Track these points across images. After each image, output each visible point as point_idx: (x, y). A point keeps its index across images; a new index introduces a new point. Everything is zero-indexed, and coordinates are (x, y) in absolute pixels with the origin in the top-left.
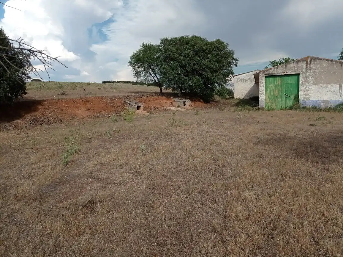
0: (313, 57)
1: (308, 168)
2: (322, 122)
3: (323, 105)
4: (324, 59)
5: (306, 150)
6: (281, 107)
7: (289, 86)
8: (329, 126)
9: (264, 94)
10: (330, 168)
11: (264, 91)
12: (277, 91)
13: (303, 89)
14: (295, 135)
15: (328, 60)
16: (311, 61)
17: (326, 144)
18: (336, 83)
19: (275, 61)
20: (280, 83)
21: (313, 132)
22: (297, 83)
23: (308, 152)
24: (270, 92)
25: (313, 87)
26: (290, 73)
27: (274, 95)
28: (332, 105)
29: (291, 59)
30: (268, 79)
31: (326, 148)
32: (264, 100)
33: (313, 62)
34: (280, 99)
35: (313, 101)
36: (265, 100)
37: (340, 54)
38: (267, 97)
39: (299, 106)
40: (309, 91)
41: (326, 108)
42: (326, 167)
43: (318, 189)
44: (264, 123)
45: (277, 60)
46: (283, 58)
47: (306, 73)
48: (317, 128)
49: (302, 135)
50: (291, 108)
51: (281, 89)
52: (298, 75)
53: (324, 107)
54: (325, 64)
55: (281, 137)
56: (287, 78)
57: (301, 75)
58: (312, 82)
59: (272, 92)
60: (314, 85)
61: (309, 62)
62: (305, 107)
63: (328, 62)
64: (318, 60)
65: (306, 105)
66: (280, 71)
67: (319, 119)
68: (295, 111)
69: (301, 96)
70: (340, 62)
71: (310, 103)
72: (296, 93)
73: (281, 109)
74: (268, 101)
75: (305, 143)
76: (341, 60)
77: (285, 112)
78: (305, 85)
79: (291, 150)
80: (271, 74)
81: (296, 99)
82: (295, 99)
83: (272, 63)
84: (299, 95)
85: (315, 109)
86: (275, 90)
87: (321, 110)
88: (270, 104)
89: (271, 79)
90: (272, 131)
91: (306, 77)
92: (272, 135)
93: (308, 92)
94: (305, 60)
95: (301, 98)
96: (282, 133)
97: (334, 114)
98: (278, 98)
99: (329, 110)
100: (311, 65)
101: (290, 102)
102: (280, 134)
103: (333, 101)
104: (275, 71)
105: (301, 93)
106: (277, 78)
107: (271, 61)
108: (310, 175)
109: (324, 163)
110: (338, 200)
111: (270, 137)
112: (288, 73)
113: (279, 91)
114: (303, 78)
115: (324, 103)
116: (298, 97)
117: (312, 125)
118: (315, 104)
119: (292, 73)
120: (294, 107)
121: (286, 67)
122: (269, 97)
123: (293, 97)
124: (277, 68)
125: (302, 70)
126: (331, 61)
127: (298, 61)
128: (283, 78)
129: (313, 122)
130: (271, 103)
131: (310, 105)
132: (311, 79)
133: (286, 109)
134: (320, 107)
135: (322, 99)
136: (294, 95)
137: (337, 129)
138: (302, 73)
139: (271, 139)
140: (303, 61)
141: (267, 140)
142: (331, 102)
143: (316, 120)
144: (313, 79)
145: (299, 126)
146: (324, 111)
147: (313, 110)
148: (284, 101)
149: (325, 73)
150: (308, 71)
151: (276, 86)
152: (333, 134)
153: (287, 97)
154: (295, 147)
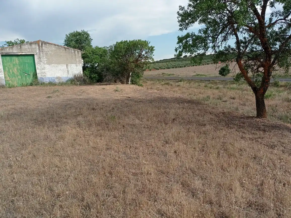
0: (44, 41)
1: (45, 133)
2: (56, 94)
3: (57, 81)
4: (52, 44)
5: (44, 118)
6: (22, 84)
7: (27, 65)
8: (62, 96)
9: (3, 72)
10: (62, 129)
11: (3, 70)
12: (15, 69)
13: (39, 68)
14: (34, 107)
15: (55, 45)
16: (42, 45)
17: (60, 111)
18: (64, 63)
19: (11, 41)
20: (17, 62)
21: (49, 103)
22: (33, 63)
23: (46, 119)
24: (9, 70)
25: (47, 66)
26: (25, 54)
27: (13, 73)
28: (64, 81)
29: (26, 41)
30: (4, 58)
31: (59, 114)
32: (3, 78)
33: (43, 45)
34: (20, 77)
35: (49, 78)
36: (5, 78)
37: (64, 41)
38: (7, 75)
39: (38, 82)
40: (44, 69)
41: (60, 83)
42: (59, 129)
43: (53, 148)
44: (5, 99)
45: (13, 41)
46: (18, 40)
47: (40, 54)
48: (53, 99)
49: (41, 106)
50: (31, 85)
51: (19, 68)
52: (33, 55)
53: (58, 82)
54: (53, 48)
55: (22, 110)
56: (23, 57)
57: (35, 56)
58: (46, 62)
59: (11, 71)
60: (48, 64)
61: (40, 45)
62: (44, 83)
63: (55, 47)
64: (47, 44)
65: (44, 81)
66: (15, 51)
67: (54, 92)
68: (35, 87)
69: (38, 74)
70: (65, 48)
71: (47, 79)
72: (34, 71)
73: (23, 85)
74: (8, 79)
75: (43, 113)
76: (65, 46)
77: (26, 88)
78: (41, 64)
79: (31, 120)
80: (7, 53)
81: (35, 77)
82: (33, 76)
83: (8, 43)
84: (36, 73)
85: (51, 84)
86: (14, 68)
87: (56, 84)
88: (10, 82)
89: (8, 58)
90: (13, 107)
91: (40, 58)
92: (13, 110)
93: (43, 71)
94: (37, 43)
95: (39, 76)
96: (23, 107)
97: (65, 87)
98: (17, 76)
99: (62, 84)
100: (43, 48)
101: (30, 80)
102: (21, 108)
103: (64, 77)
104: (11, 51)
105: (38, 71)
106: (14, 57)
107: (7, 41)
108: (47, 138)
109: (57, 126)
110: (67, 152)
111: (11, 112)
112: (23, 54)
113: (17, 69)
114: (38, 58)
115: (57, 79)
116: (36, 75)
117: (49, 97)
118: (51, 80)
119: (27, 54)
120: (33, 83)
121: (21, 47)
122: (8, 75)
123: (32, 74)
124: (12, 48)
125: (36, 51)
126: (58, 46)
127: (31, 44)
128: (20, 58)
129: (50, 95)
130: (12, 81)
131: (47, 81)
132: (44, 59)
133: (27, 85)
134: (55, 82)
135: (56, 76)
136: (32, 73)
137: (67, 98)
138: (36, 54)
139: (12, 114)
140: (35, 43)
141: (8, 116)
142: (62, 78)
143: (52, 93)
144: (46, 59)
145: (38, 99)
146: (59, 85)
147: (50, 85)
148: (24, 79)
149: (55, 55)
150: (41, 53)
151: (14, 65)
152: (64, 103)
153: (26, 74)
154: (35, 117)
